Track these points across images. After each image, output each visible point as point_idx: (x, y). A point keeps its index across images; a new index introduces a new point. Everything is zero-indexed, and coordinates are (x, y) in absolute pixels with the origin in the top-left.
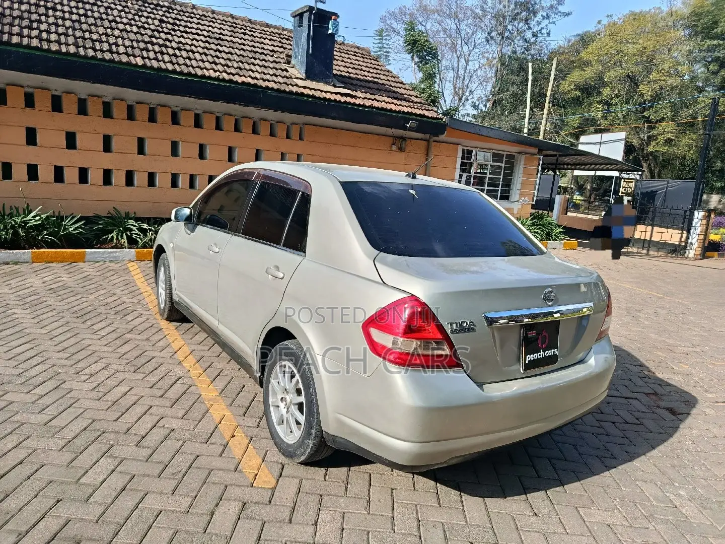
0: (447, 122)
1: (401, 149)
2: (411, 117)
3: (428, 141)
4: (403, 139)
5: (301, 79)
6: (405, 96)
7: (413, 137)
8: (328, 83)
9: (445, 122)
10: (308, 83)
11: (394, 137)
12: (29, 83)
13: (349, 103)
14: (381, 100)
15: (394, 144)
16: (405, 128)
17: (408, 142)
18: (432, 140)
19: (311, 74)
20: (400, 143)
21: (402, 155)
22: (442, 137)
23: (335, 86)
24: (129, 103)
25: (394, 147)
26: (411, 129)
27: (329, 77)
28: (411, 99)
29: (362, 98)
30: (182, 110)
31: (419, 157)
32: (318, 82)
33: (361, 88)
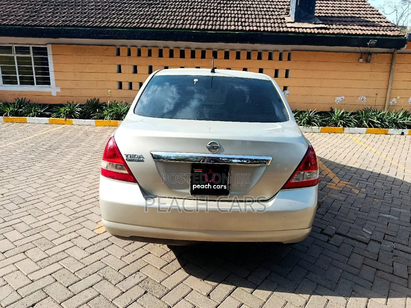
0: (407, 38)
1: (367, 61)
2: (371, 37)
3: (392, 53)
4: (370, 54)
5: (291, 22)
6: (376, 23)
7: (379, 52)
8: (310, 22)
9: (406, 38)
10: (296, 25)
11: (361, 53)
12: (150, 45)
13: (322, 33)
14: (350, 28)
15: (361, 58)
16: (366, 46)
17: (374, 56)
18: (395, 53)
19: (298, 18)
20: (367, 57)
21: (368, 65)
22: (404, 49)
23: (315, 24)
24: (192, 49)
25: (361, 60)
26: (371, 46)
27: (312, 18)
28: (379, 24)
29: (335, 29)
30: (219, 50)
31: (385, 66)
32: (304, 22)
33: (336, 22)
